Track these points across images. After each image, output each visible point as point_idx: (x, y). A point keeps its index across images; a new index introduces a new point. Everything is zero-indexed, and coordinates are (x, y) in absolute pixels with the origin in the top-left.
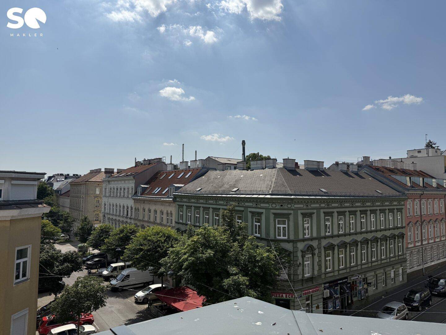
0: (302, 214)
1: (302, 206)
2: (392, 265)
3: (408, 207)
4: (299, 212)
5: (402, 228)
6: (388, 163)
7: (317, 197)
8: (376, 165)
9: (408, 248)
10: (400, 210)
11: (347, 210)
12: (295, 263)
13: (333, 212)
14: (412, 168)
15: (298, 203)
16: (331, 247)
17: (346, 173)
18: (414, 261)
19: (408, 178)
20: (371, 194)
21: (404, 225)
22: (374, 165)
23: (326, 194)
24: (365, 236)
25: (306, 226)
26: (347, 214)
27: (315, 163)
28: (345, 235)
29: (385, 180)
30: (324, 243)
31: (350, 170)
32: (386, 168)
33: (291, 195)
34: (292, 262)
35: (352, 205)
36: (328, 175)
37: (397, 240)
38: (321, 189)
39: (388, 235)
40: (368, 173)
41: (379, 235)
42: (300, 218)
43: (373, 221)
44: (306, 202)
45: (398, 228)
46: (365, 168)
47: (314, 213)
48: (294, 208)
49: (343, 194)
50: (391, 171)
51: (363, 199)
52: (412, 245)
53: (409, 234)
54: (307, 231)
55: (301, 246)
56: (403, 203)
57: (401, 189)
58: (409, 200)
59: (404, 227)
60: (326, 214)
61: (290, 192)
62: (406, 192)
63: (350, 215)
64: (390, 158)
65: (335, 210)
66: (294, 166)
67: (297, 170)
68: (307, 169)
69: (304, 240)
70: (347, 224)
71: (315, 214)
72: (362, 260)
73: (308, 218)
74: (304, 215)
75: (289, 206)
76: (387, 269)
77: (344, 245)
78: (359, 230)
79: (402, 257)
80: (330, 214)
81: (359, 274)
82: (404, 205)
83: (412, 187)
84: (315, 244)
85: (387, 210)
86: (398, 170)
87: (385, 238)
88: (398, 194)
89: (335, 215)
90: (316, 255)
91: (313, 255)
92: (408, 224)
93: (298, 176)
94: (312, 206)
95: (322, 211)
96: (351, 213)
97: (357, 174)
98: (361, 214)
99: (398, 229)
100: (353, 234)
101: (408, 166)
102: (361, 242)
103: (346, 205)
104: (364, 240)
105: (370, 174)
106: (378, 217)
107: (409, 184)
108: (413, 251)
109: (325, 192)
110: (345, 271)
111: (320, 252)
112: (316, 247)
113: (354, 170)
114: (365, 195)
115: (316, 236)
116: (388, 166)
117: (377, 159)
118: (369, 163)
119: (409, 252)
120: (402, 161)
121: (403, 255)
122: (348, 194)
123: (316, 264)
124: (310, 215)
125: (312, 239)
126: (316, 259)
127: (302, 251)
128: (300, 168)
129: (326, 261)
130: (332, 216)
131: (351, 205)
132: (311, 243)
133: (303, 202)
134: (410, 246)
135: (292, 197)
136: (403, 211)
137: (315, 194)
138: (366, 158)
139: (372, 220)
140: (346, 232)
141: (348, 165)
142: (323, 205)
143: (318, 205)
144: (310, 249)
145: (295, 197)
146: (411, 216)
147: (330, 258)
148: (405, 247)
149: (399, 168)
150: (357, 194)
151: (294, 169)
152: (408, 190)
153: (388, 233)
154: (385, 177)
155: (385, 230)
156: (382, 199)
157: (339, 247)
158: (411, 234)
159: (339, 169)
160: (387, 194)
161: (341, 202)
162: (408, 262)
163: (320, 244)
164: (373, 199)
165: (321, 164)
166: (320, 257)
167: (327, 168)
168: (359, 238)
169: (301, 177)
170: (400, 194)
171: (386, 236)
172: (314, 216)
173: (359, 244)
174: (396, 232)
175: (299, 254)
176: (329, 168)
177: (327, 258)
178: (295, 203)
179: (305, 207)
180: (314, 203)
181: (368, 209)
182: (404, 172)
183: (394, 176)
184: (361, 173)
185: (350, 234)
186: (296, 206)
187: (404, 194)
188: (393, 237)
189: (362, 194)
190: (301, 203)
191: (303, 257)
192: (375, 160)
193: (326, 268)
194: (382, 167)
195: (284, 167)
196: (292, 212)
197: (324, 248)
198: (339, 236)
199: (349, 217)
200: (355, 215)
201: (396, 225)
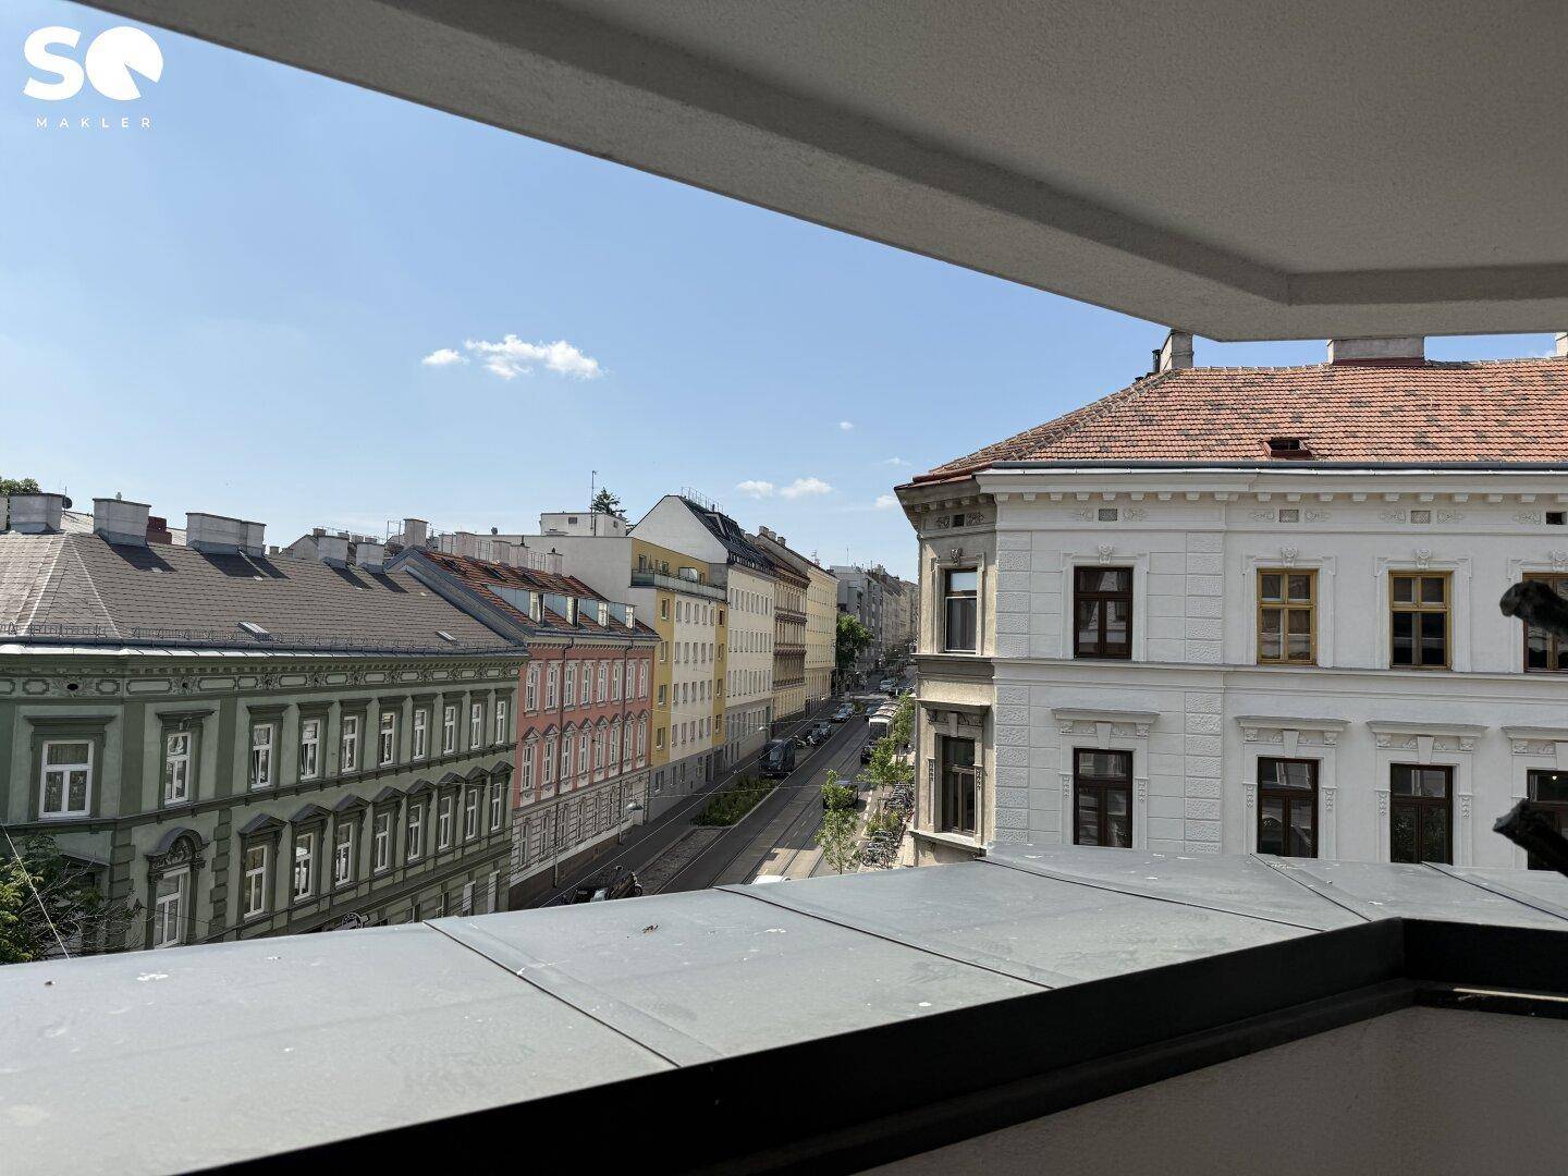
0: (161, 716)
1: (163, 686)
2: (466, 867)
3: (529, 684)
4: (151, 709)
5: (507, 748)
6: (484, 546)
7: (227, 654)
8: (447, 550)
9: (517, 809)
10: (504, 694)
11: (336, 697)
12: (116, 905)
13: (285, 707)
14: (547, 567)
15: (149, 676)
16: (269, 831)
17: (344, 571)
18: (533, 845)
19: (534, 598)
20: (420, 644)
21: (512, 740)
22: (439, 550)
23: (263, 642)
24: (389, 784)
25: (176, 759)
26: (335, 711)
27: (230, 527)
28: (321, 785)
29: (469, 601)
30: (243, 817)
31: (359, 561)
32: (475, 563)
33: (120, 645)
34: (102, 905)
35: (356, 679)
36: (276, 574)
37: (488, 787)
38: (245, 624)
39: (464, 775)
40: (417, 574)
41: (436, 776)
42: (152, 731)
43: (422, 731)
44: (183, 671)
45: (494, 750)
46: (408, 559)
47: (210, 713)
48: (126, 695)
49: (326, 643)
50: (491, 572)
51: (394, 661)
52: (532, 800)
53: (525, 764)
54: (177, 783)
55: (145, 839)
56: (514, 672)
57: (511, 629)
58: (534, 664)
59: (514, 746)
60: (257, 714)
61: (116, 634)
62: (528, 640)
63: (343, 715)
64: (495, 531)
65: (293, 700)
66: (142, 530)
67: (158, 549)
68: (199, 548)
69: (161, 815)
70: (333, 747)
71: (216, 715)
72: (373, 865)
73: (184, 730)
74: (169, 722)
75: (108, 687)
76: (452, 884)
77: (314, 820)
78: (370, 764)
79: (500, 839)
80: (274, 714)
81: (360, 912)
82: (516, 679)
83: (545, 623)
84: (205, 825)
85: (493, 693)
86: (511, 570)
87: (454, 786)
88: (503, 643)
89: (293, 716)
90: (209, 866)
91: (196, 865)
92: (525, 737)
93: (156, 570)
94: (206, 684)
95: (243, 703)
96: (348, 706)
97: (380, 576)
98: (382, 711)
99: (494, 752)
100: (349, 779)
101: (540, 562)
102: (375, 804)
103: (333, 679)
104: (387, 795)
105: (424, 579)
106: (438, 717)
107: (535, 614)
108: (534, 816)
109: (257, 636)
110: (313, 909)
111: (223, 854)
112: (211, 838)
113: (372, 562)
114: (403, 646)
115: (212, 797)
116: (483, 557)
117: (451, 530)
118: (422, 544)
119: (520, 821)
120: (523, 544)
121: (501, 832)
122: (342, 643)
123: (204, 898)
124: (195, 721)
125: (194, 810)
126: (208, 880)
127: (150, 859)
128: (174, 541)
129: (244, 883)
130: (279, 723)
131: (351, 682)
132: (188, 823)
133: (169, 671)
134: (525, 802)
135: (125, 652)
136: (515, 696)
137: (219, 638)
138: (415, 526)
139: (418, 728)
140: (328, 774)
141: (353, 545)
142: (248, 683)
143: (228, 684)
144: (187, 846)
145: (134, 652)
146: (534, 710)
147: (262, 870)
148: (509, 808)
149: (513, 564)
150: (374, 644)
151: (141, 543)
152: (533, 633)
153: (463, 769)
154: (468, 590)
155: (456, 758)
156: (454, 659)
157: (298, 826)
158: (532, 764)
159: (320, 557)
160: (472, 645)
161: (315, 669)
162: (517, 852)
163: (225, 824)
164: (424, 660)
165: (252, 531)
166: (221, 870)
167: (280, 550)
168: (370, 791)
169: (167, 574)
170: (510, 645)
171: (457, 779)
172: (212, 726)
173: (369, 811)
174: (489, 763)
175: (138, 871)
176: (289, 551)
177: (251, 873)
178: (136, 676)
179: (176, 691)
180: (215, 674)
181: (408, 692)
182: (527, 579)
183: (496, 590)
184: (397, 574)
185: (340, 781)
186: (137, 687)
187: (521, 644)
188: (480, 778)
189: (390, 645)
190: (162, 675)
191: (153, 878)
192: (443, 535)
193: (244, 907)
194: (465, 558)
195: (98, 532)
196: (118, 710)
197: (242, 836)
198: (299, 788)
199: (342, 723)
200: (364, 714)
201: (489, 742)
